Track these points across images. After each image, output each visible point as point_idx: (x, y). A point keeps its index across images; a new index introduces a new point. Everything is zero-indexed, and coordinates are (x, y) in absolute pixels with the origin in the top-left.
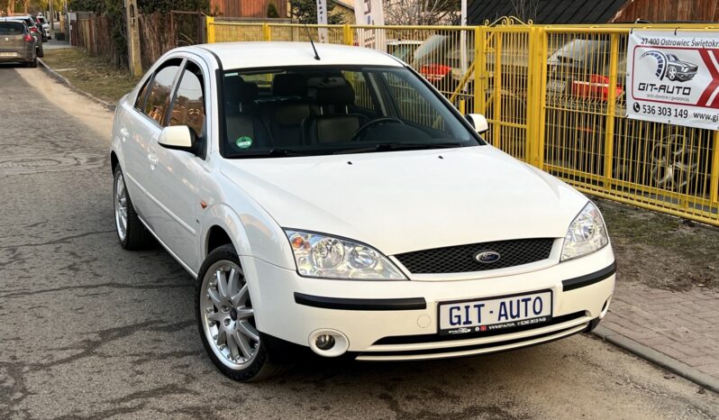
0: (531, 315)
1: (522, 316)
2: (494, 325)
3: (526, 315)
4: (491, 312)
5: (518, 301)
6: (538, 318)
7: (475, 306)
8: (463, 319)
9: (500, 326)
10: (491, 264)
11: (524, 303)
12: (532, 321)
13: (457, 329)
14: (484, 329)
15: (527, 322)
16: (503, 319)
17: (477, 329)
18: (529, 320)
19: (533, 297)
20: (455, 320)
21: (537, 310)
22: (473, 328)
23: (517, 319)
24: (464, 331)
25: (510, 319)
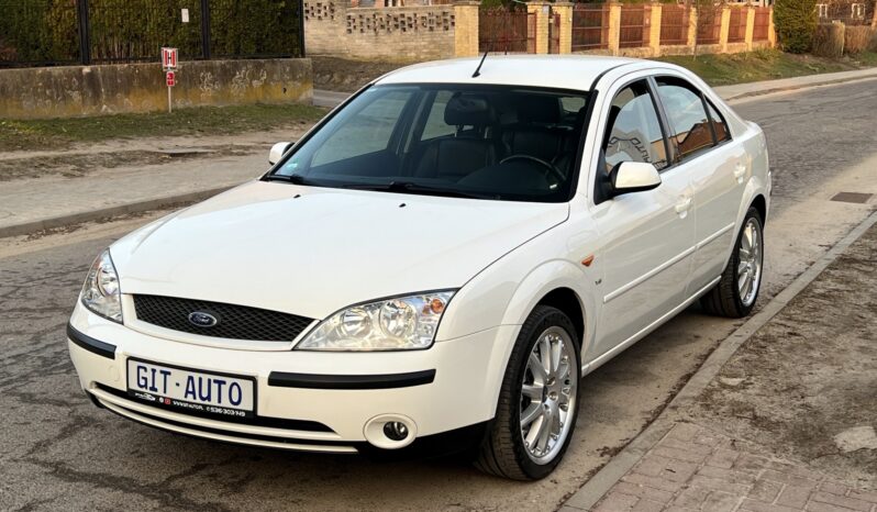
0: (226, 402)
1: (214, 401)
2: (179, 401)
3: (220, 402)
4: (178, 385)
5: (209, 380)
6: (235, 410)
7: (162, 372)
8: (150, 384)
9: (185, 405)
10: (200, 328)
11: (217, 385)
12: (226, 412)
13: (143, 393)
14: (168, 402)
15: (219, 411)
16: (190, 398)
17: (161, 400)
18: (223, 408)
19: (229, 381)
20: (142, 382)
21: (235, 399)
22: (157, 397)
23: (206, 402)
24: (148, 397)
25: (198, 400)
